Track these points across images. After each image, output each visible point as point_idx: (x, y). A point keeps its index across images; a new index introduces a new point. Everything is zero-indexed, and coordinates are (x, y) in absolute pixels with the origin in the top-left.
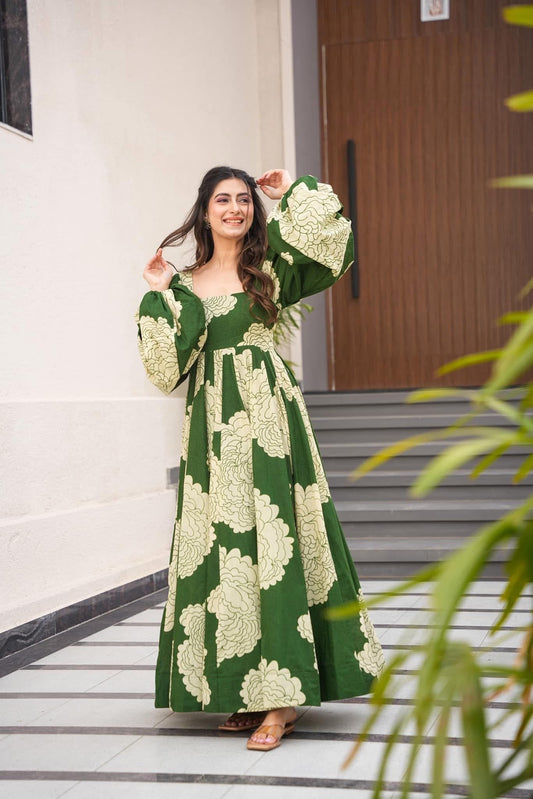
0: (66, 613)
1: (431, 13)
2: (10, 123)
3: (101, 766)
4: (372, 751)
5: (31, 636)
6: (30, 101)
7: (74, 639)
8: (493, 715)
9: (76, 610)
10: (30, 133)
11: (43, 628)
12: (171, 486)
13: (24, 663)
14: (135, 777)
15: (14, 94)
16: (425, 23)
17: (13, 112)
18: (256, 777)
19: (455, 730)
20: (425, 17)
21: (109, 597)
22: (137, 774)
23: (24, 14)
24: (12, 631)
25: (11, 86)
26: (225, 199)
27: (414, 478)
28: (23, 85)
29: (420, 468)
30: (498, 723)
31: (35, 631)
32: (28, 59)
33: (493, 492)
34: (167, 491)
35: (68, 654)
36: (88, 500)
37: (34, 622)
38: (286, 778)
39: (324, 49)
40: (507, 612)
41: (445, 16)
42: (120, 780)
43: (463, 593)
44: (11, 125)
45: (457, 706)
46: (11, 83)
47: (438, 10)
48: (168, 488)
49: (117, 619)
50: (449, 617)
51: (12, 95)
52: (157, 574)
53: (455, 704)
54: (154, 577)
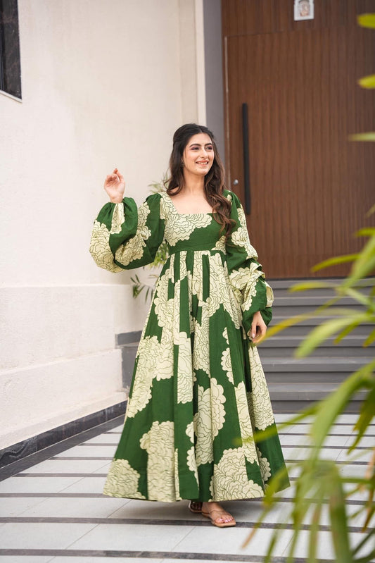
0: (44, 436)
1: (301, 15)
2: (6, 90)
3: (71, 545)
4: (264, 535)
5: (20, 452)
6: (20, 75)
7: (50, 455)
8: (351, 509)
9: (51, 434)
10: (20, 97)
11: (28, 448)
12: (118, 347)
13: (15, 472)
14: (94, 553)
15: (9, 70)
16: (297, 21)
17: (8, 82)
18: (180, 553)
19: (325, 520)
20: (297, 17)
21: (75, 425)
22: (96, 551)
23: (16, 14)
24: (5, 449)
25: (7, 64)
26: (197, 148)
27: (299, 341)
28: (15, 64)
29: (305, 334)
30: (355, 515)
31: (22, 449)
32: (19, 45)
33: (345, 351)
34: (115, 351)
35: (45, 466)
36: (60, 356)
37: (22, 443)
38: (201, 554)
39: (226, 39)
40: (359, 436)
41: (311, 17)
42: (83, 556)
43: (333, 423)
44: (7, 92)
45: (326, 503)
46: (7, 61)
47: (306, 13)
48: (116, 348)
49: (80, 441)
50: (323, 440)
51: (7, 70)
52: (108, 408)
53: (326, 502)
54: (106, 411)
